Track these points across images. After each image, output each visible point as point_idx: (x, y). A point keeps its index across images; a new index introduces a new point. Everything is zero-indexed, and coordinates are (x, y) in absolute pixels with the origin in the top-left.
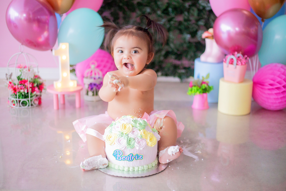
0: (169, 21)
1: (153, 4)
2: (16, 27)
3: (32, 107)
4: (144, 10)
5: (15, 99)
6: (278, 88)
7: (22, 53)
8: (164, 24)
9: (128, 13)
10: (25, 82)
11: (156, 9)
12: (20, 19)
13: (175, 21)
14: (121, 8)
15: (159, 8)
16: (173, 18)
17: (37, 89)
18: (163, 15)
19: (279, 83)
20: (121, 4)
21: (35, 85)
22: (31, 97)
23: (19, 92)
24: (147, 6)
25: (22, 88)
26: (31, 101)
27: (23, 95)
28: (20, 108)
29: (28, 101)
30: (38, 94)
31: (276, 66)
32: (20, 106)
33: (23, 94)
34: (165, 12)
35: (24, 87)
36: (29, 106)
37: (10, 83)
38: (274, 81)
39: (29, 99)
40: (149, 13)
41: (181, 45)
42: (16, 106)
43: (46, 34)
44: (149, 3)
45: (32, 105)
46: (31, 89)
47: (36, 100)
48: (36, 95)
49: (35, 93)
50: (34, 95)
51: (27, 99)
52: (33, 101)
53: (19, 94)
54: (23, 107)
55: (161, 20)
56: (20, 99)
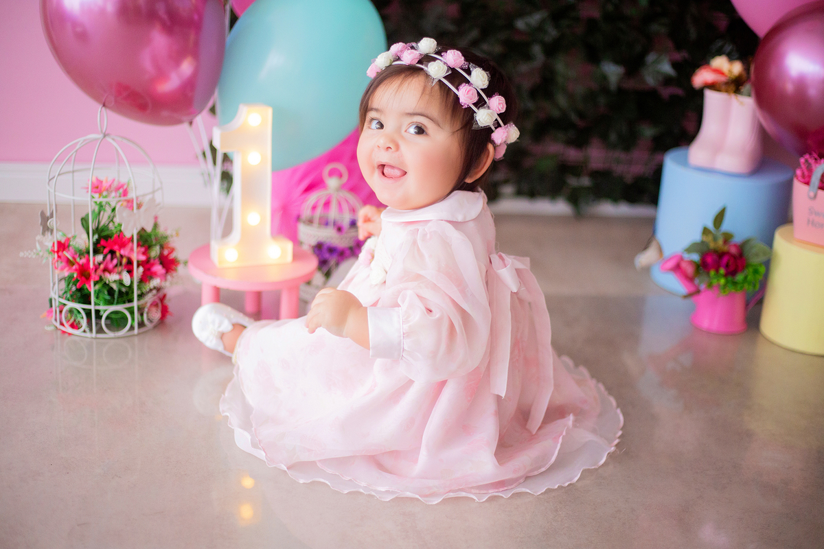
0: (558, 16)
2: (83, 36)
3: (143, 330)
5: (79, 306)
7: (105, 136)
8: (540, 28)
10: (122, 242)
12: (102, 11)
13: (578, 19)
16: (572, 7)
17: (158, 268)
21: (155, 252)
22: (141, 296)
23: (101, 279)
25: (111, 266)
26: (141, 310)
27: (111, 293)
28: (100, 336)
29: (131, 311)
30: (163, 283)
32: (104, 332)
33: (115, 287)
35: (116, 261)
36: (132, 328)
37: (62, 246)
39: (135, 304)
41: (591, 96)
42: (85, 331)
43: (187, 67)
45: (141, 324)
46: (141, 269)
47: (154, 304)
48: (155, 288)
49: (155, 282)
50: (151, 290)
51: (128, 305)
52: (146, 310)
53: (98, 287)
54: (110, 334)
55: (530, 13)
56: (101, 308)
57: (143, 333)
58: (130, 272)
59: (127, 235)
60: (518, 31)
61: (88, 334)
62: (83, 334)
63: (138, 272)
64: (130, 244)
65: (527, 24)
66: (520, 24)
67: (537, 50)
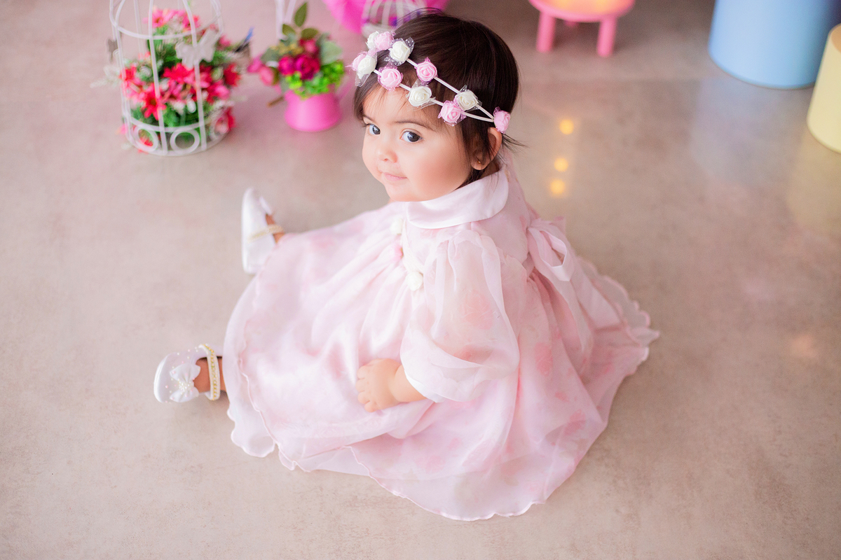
3: (211, 145)
5: (150, 129)
17: (222, 89)
21: (218, 74)
22: (206, 116)
23: (167, 107)
25: (175, 93)
26: (207, 127)
27: (178, 116)
28: (172, 153)
29: (198, 130)
32: (172, 150)
36: (200, 144)
37: (130, 73)
39: (201, 124)
42: (157, 148)
45: (209, 139)
46: (204, 94)
47: (220, 121)
49: (220, 103)
51: (194, 126)
52: (213, 126)
53: (166, 112)
54: (180, 151)
56: (171, 129)
57: (210, 148)
58: (194, 97)
59: (189, 67)
61: (160, 151)
62: (157, 153)
63: (202, 96)
64: (193, 74)
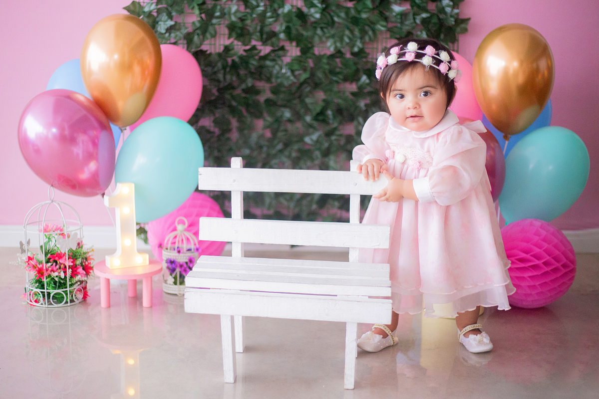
0: (328, 134)
1: (296, 101)
2: (37, 151)
4: (279, 114)
5: (39, 290)
6: (535, 267)
7: (52, 201)
8: (319, 142)
9: (249, 119)
10: (60, 256)
11: (302, 111)
13: (341, 135)
14: (233, 111)
15: (308, 110)
16: (335, 129)
17: (80, 270)
18: (315, 124)
19: (537, 257)
20: (234, 103)
21: (78, 262)
22: (71, 285)
23: (49, 276)
24: (285, 106)
25: (55, 269)
26: (71, 293)
27: (55, 283)
28: (50, 306)
29: (66, 292)
30: (84, 278)
31: (531, 224)
32: (51, 304)
33: (57, 279)
34: (320, 117)
35: (58, 267)
36: (67, 302)
37: (30, 258)
38: (527, 252)
39: (68, 289)
40: (289, 121)
42: (42, 304)
43: (92, 165)
44: (289, 101)
45: (72, 301)
46: (70, 270)
47: (79, 290)
48: (79, 281)
49: (78, 278)
50: (77, 282)
51: (64, 290)
52: (74, 292)
53: (48, 280)
54: (56, 305)
55: (313, 133)
56: (51, 291)
59: (63, 252)
60: (306, 143)
61: (44, 306)
62: (41, 306)
63: (69, 272)
64: (65, 257)
65: (312, 140)
66: (307, 140)
67: (317, 154)
